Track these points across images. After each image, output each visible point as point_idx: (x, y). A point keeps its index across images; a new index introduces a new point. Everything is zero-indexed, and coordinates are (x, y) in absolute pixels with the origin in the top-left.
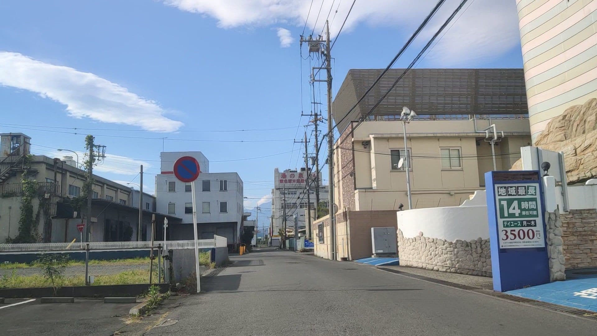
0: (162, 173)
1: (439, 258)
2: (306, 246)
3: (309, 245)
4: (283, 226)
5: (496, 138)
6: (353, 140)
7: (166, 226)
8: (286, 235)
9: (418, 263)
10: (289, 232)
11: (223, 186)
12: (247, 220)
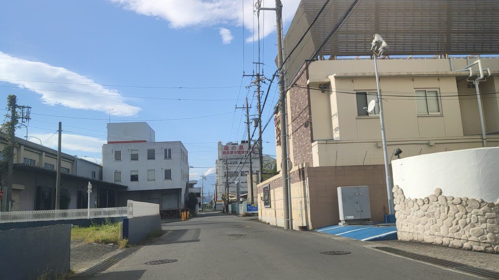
0: (109, 143)
1: (471, 229)
2: (248, 210)
3: (251, 209)
4: (226, 192)
5: (482, 76)
6: (308, 82)
7: (90, 191)
8: (229, 199)
9: (434, 237)
10: (231, 197)
11: (168, 155)
12: (194, 188)
